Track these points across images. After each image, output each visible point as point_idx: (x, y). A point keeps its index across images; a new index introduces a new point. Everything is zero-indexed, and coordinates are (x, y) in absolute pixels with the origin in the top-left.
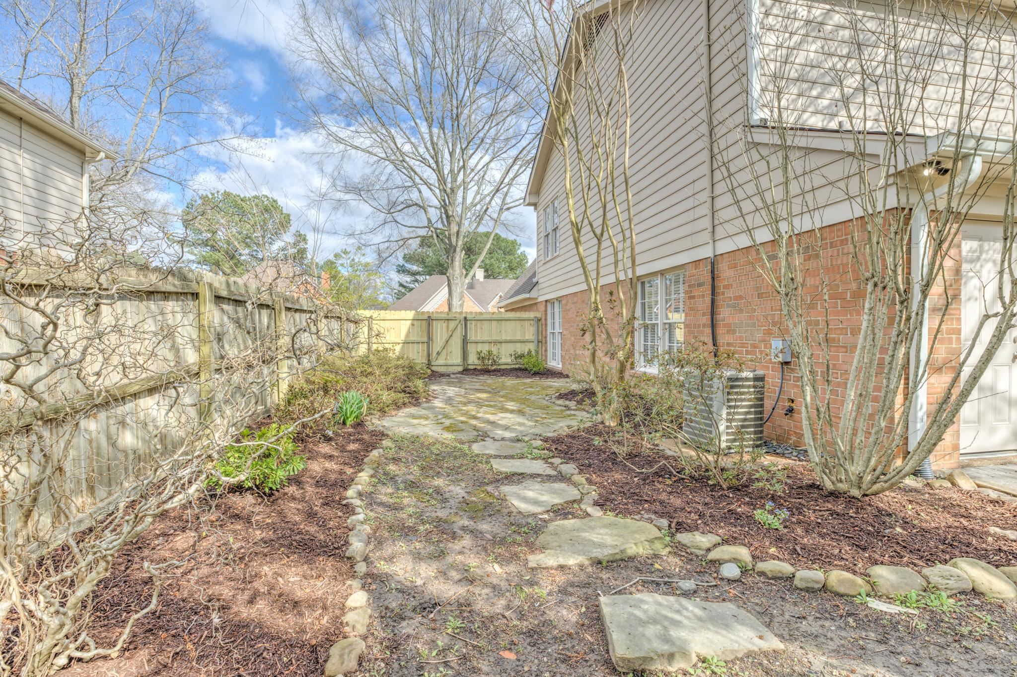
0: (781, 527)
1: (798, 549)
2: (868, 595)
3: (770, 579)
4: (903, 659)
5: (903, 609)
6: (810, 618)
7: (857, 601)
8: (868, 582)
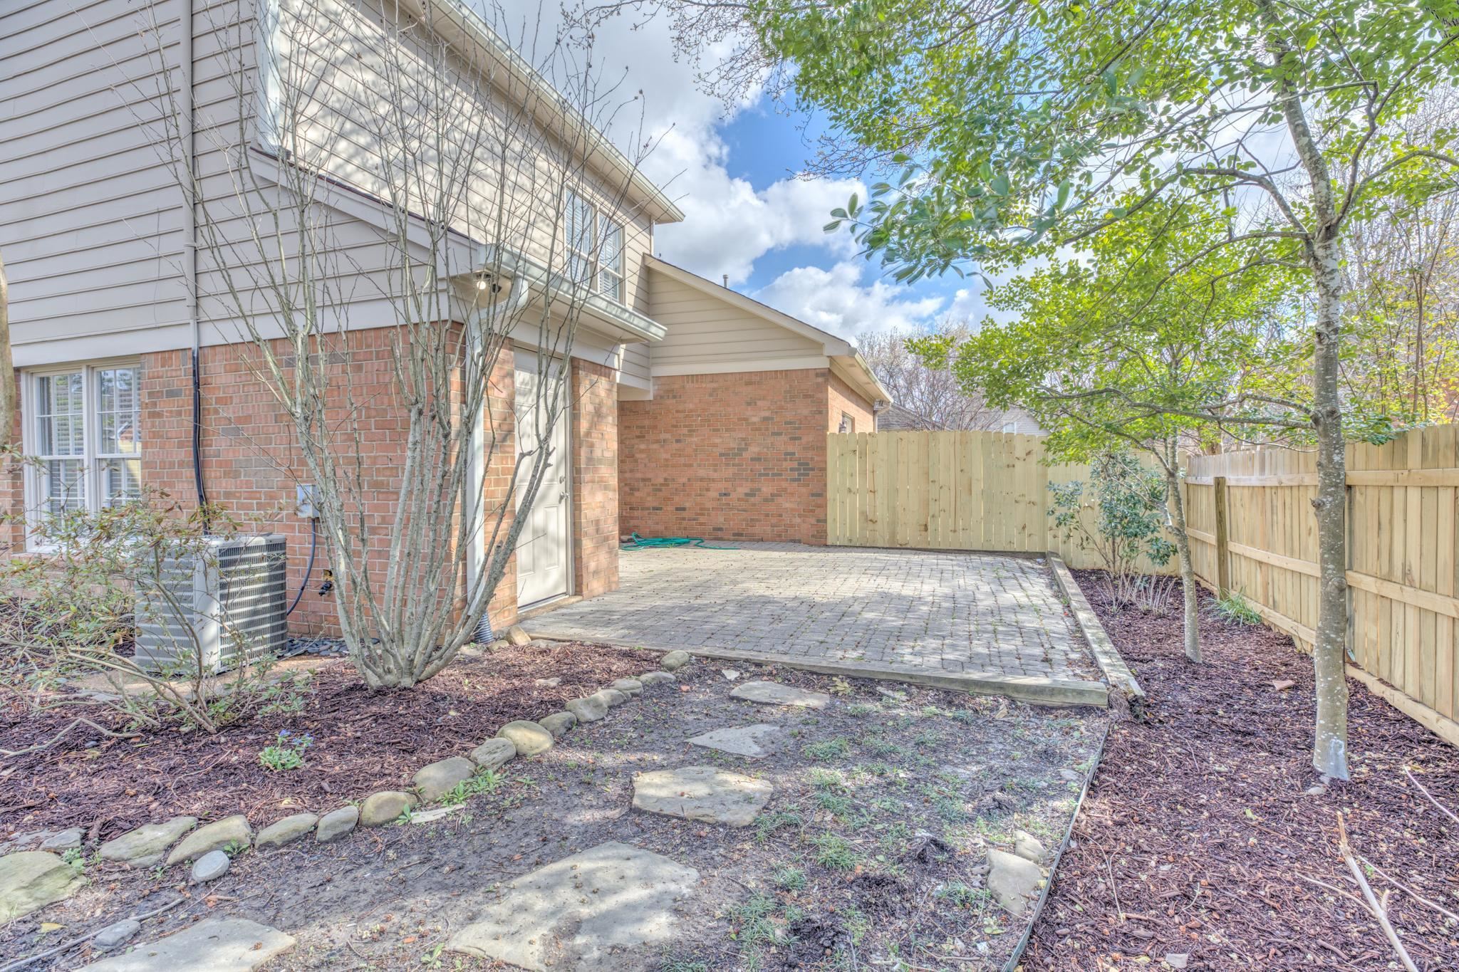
0: (302, 764)
1: (325, 785)
2: (413, 810)
3: (277, 849)
4: (447, 869)
5: (449, 809)
6: (336, 878)
7: (400, 823)
8: (414, 793)
